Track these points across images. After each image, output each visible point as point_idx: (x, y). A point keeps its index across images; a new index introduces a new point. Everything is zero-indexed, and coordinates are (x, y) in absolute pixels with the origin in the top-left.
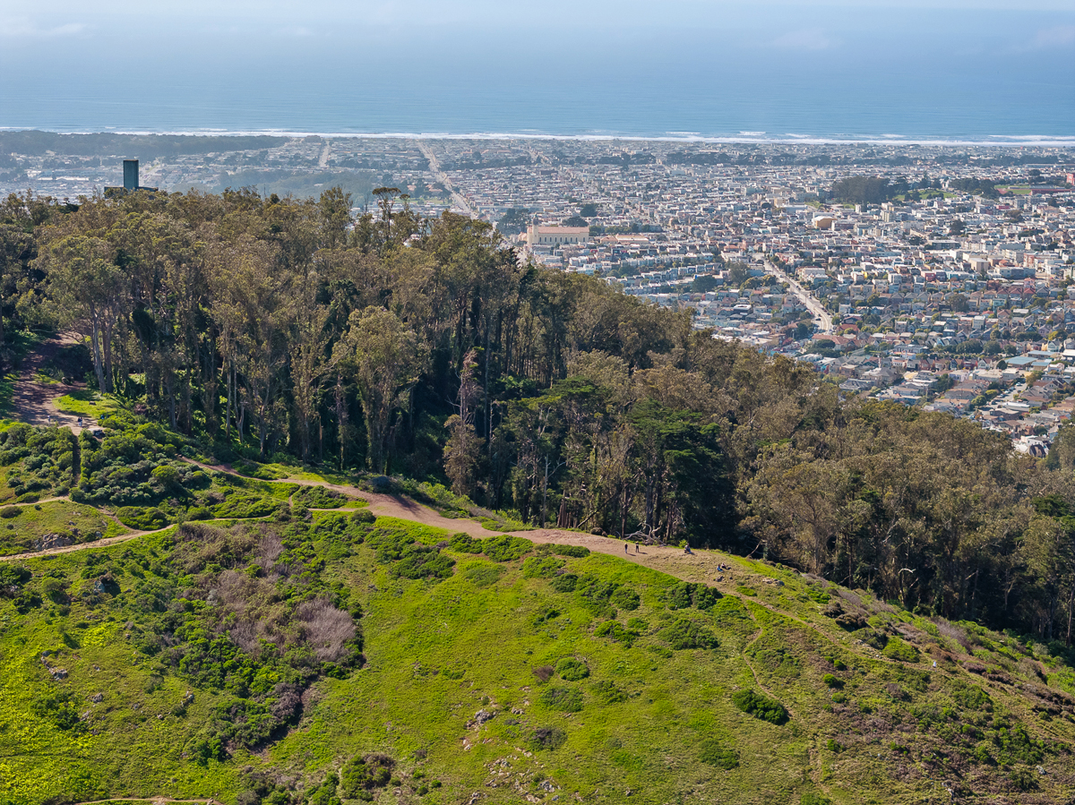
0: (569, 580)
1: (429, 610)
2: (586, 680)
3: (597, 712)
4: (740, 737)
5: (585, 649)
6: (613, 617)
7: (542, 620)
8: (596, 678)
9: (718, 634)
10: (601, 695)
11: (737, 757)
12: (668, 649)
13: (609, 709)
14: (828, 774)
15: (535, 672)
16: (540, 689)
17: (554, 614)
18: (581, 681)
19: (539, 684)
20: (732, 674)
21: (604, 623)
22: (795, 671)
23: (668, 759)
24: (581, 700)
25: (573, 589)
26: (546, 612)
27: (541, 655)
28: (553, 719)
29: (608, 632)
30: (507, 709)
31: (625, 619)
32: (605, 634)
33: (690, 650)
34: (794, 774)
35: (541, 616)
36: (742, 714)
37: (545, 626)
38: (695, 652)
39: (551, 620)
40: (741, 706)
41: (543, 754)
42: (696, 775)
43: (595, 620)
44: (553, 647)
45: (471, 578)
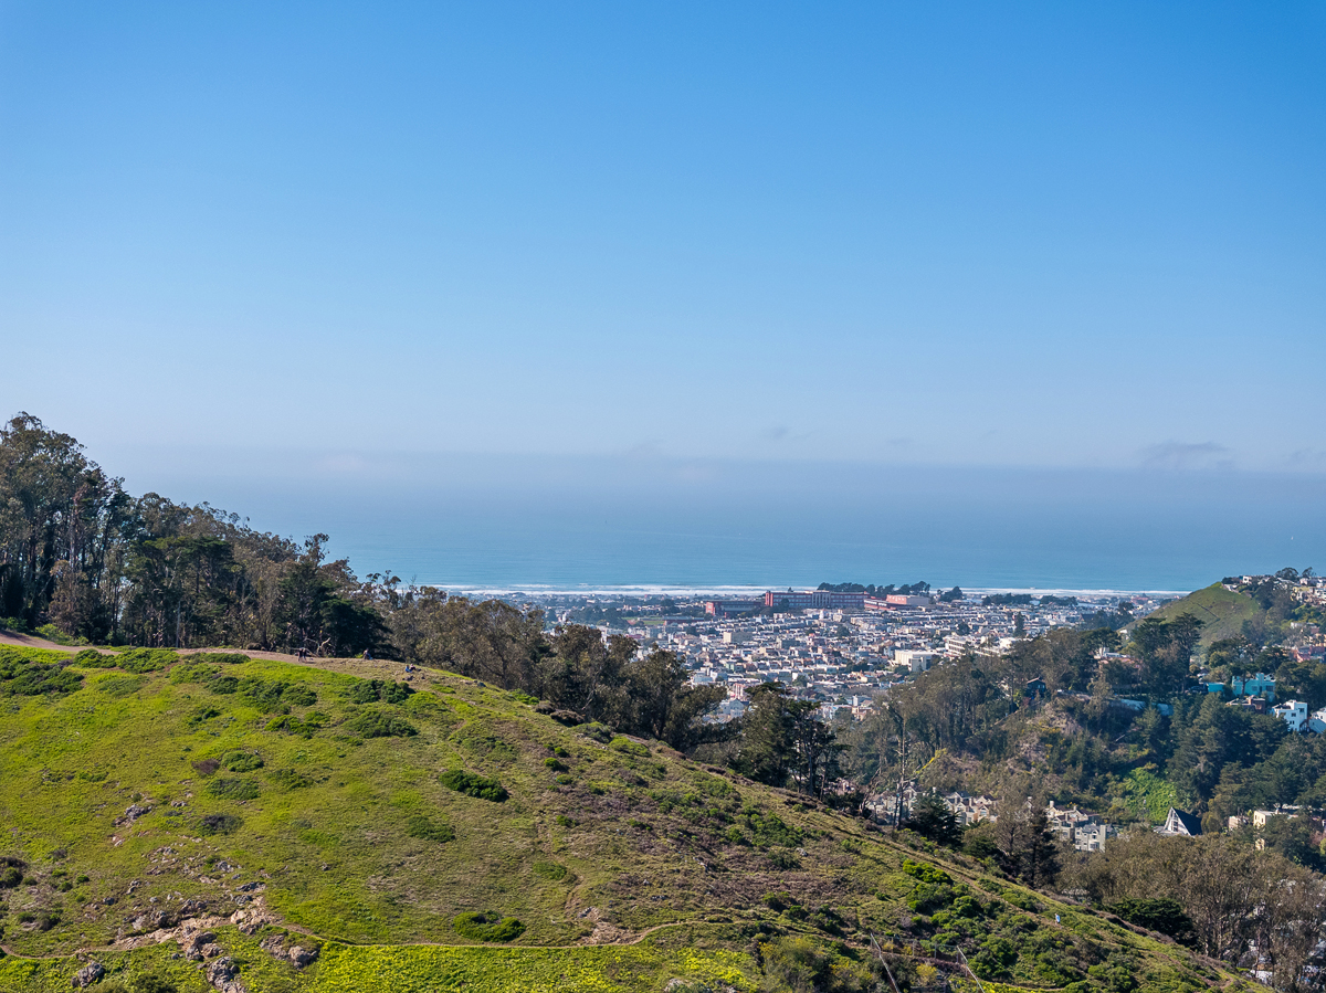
0: (228, 683)
1: (55, 722)
2: (261, 770)
3: (277, 799)
4: (454, 814)
5: (257, 743)
6: (287, 712)
7: (200, 719)
8: (272, 767)
9: (414, 724)
10: (281, 782)
11: (452, 830)
12: (357, 738)
13: (291, 794)
14: (562, 846)
15: (197, 767)
16: (205, 781)
17: (214, 714)
18: (254, 772)
19: (203, 777)
20: (435, 758)
21: (276, 719)
22: (510, 755)
23: (370, 835)
24: (256, 788)
25: (235, 691)
26: (203, 712)
27: (202, 751)
28: (224, 806)
29: (282, 725)
30: (165, 803)
31: (302, 714)
32: (278, 727)
33: (384, 738)
34: (522, 844)
35: (198, 716)
36: (453, 793)
37: (203, 725)
38: (389, 739)
39: (210, 719)
40: (450, 786)
41: (215, 839)
42: (406, 848)
43: (265, 717)
44: (216, 743)
45: (104, 689)
